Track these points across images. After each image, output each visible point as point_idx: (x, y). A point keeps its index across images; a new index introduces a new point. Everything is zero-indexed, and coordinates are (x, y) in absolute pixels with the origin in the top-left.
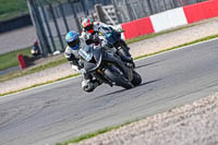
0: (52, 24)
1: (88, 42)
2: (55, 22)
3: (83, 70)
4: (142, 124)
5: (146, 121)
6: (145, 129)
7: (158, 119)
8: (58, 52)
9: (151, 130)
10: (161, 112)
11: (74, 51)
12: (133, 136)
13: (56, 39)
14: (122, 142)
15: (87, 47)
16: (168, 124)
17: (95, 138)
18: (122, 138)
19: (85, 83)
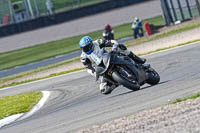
8: (179, 22)
13: (178, 11)
19: (102, 86)
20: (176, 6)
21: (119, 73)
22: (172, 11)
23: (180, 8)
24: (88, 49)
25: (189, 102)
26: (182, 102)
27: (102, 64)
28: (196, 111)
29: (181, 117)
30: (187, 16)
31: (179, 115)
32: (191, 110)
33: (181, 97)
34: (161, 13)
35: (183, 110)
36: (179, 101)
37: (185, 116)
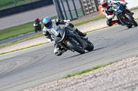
0: (65, 4)
1: (57, 24)
2: (67, 2)
3: (54, 42)
4: (119, 64)
5: (122, 62)
6: (122, 67)
7: (129, 61)
8: (69, 20)
9: (125, 67)
10: (132, 56)
11: (48, 30)
12: (114, 71)
13: (68, 13)
14: (108, 75)
15: (57, 27)
16: (135, 64)
17: (91, 72)
18: (108, 72)
19: (56, 50)
20: (67, 9)
21: (71, 42)
22: (63, 13)
23: (70, 11)
24: (49, 25)
25: (76, 77)
26: (72, 77)
27: (59, 36)
28: (82, 83)
29: (71, 87)
30: (75, 17)
31: (70, 86)
32: (78, 83)
33: (71, 74)
34: (56, 14)
35: (73, 83)
36: (69, 76)
37: (74, 87)
